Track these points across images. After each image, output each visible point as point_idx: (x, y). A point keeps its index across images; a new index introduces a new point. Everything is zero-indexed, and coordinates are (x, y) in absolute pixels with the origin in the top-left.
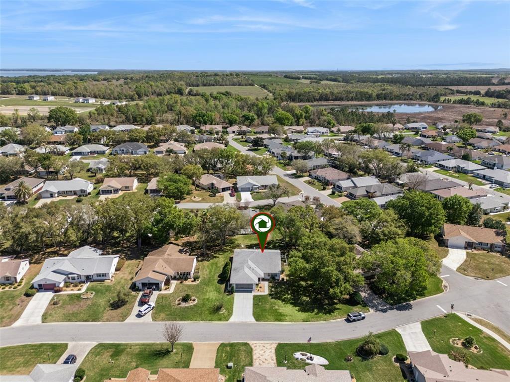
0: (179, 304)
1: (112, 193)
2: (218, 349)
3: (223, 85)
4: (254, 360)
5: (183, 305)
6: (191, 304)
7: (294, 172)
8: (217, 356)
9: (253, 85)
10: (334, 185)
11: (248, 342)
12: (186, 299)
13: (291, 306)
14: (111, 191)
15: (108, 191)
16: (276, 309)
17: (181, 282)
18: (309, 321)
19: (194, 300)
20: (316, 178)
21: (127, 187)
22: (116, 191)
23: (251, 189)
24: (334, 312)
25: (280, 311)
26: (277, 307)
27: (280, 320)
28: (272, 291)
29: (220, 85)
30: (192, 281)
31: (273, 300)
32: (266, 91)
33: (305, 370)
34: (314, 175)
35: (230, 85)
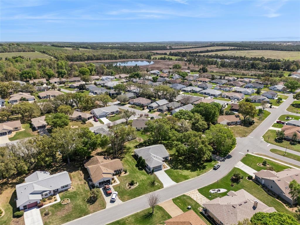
0: (130, 188)
1: (7, 134)
2: (174, 203)
3: (11, 52)
4: (196, 201)
5: (133, 187)
6: (136, 185)
7: (119, 102)
8: (177, 206)
9: (34, 51)
10: (148, 107)
11: (184, 194)
12: (132, 184)
13: (186, 170)
14: (6, 132)
15: (3, 133)
16: (181, 174)
17: (119, 176)
18: (200, 175)
19: (136, 183)
20: (134, 104)
21: (16, 128)
22: (10, 132)
23: (105, 115)
24: (206, 168)
25: (184, 174)
26: (180, 173)
27: (187, 179)
28: (171, 166)
29: (9, 52)
30: (125, 173)
31: (175, 170)
32: (46, 55)
33: (228, 195)
34: (132, 103)
35: (16, 52)
